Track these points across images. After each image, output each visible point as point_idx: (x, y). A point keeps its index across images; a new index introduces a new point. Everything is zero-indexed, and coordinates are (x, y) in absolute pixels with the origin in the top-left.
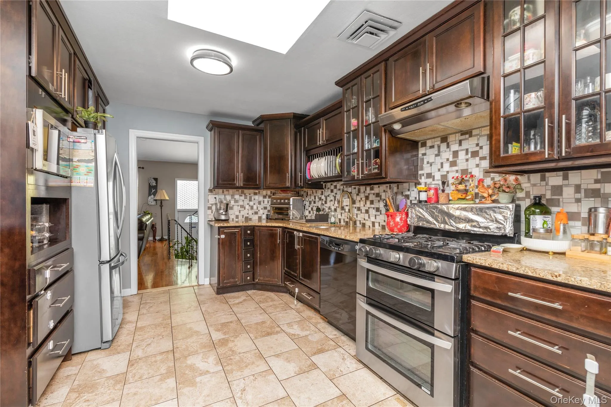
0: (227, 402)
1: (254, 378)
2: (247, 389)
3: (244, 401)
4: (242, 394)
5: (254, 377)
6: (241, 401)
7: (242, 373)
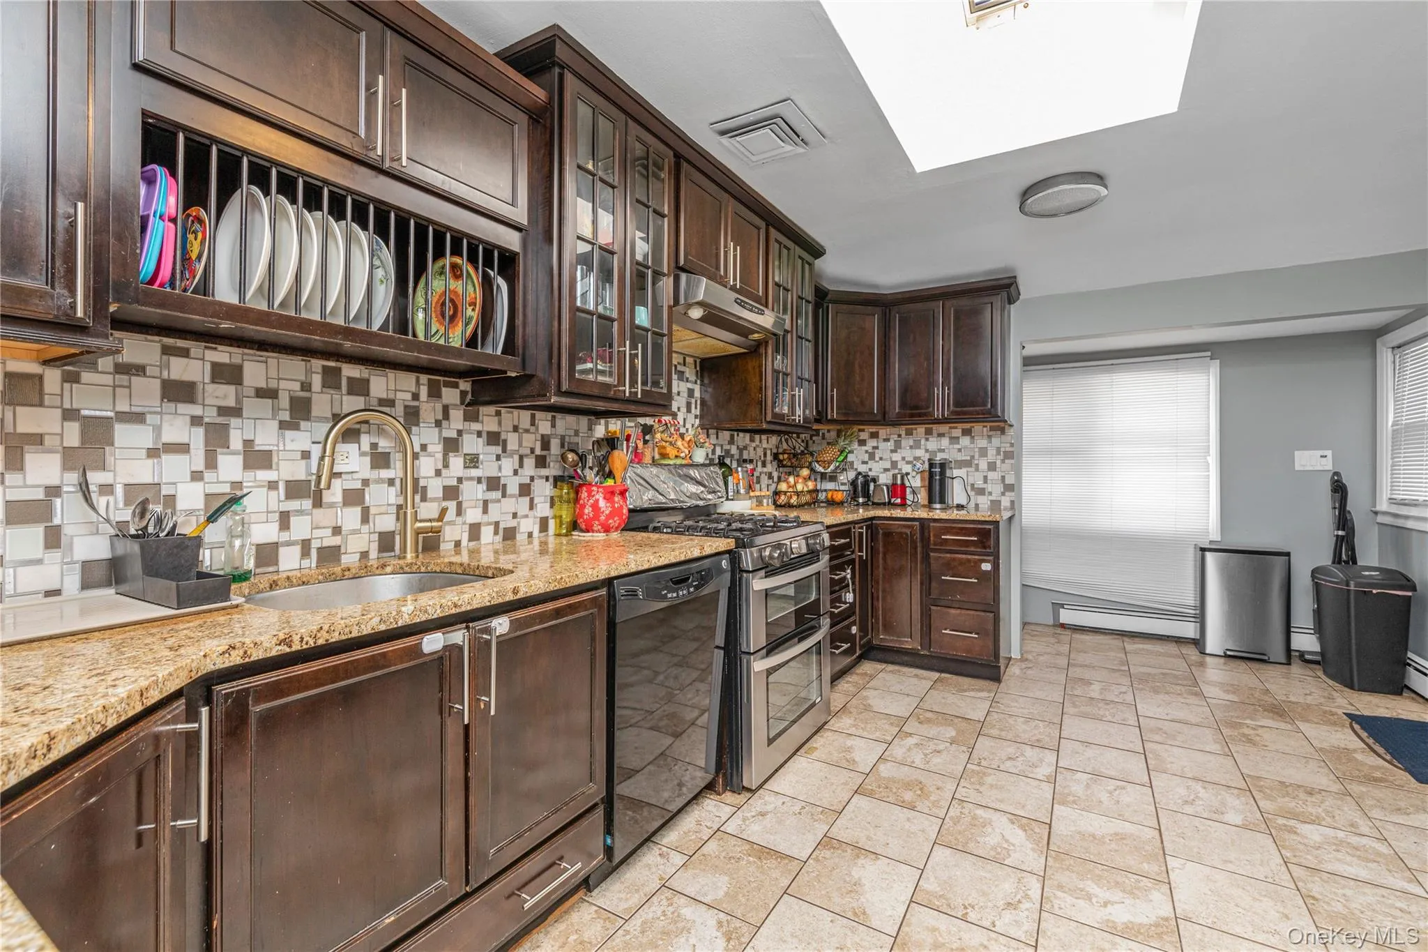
0: (1060, 908)
1: (968, 911)
2: (1002, 902)
3: (1024, 888)
4: (1019, 902)
5: (967, 913)
6: (1029, 893)
7: (986, 943)
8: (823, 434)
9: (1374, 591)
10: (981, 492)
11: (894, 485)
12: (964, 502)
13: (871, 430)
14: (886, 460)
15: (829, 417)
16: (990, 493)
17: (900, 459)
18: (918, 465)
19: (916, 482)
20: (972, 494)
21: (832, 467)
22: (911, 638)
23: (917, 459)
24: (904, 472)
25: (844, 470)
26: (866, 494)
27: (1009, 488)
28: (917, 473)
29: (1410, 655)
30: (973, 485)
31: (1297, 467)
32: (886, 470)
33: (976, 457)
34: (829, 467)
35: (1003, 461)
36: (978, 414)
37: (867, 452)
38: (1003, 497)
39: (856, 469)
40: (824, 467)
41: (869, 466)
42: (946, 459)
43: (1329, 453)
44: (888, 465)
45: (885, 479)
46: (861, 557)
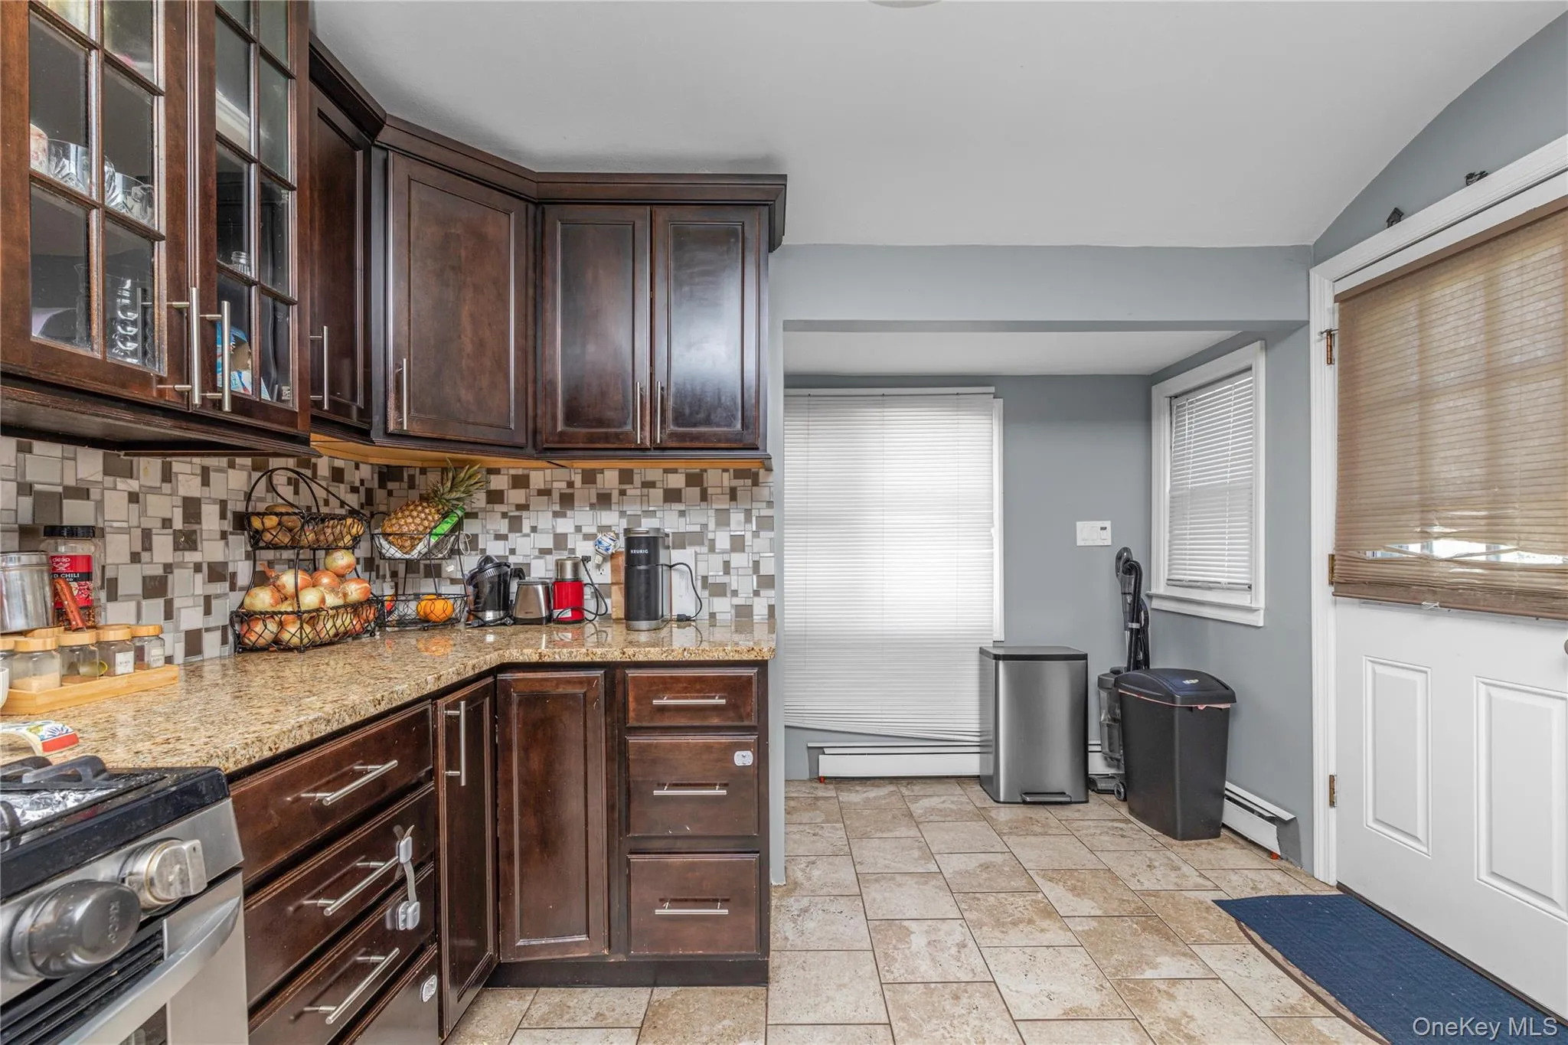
8: (412, 478)
9: (1201, 707)
10: (719, 590)
11: (559, 583)
12: (690, 611)
13: (512, 472)
14: (543, 532)
15: (392, 427)
16: (735, 593)
17: (572, 530)
18: (606, 541)
19: (601, 575)
20: (704, 594)
21: (421, 547)
22: (588, 934)
23: (604, 529)
24: (579, 555)
25: (454, 552)
26: (504, 603)
27: (767, 582)
28: (605, 559)
29: (1228, 785)
30: (705, 578)
31: (1080, 543)
32: (544, 552)
33: (712, 526)
34: (413, 547)
35: (756, 534)
36: (719, 441)
37: (504, 515)
38: (756, 599)
39: (483, 551)
40: (401, 548)
41: (510, 544)
42: (658, 530)
43: (1107, 524)
44: (549, 543)
45: (541, 570)
46: (453, 781)
